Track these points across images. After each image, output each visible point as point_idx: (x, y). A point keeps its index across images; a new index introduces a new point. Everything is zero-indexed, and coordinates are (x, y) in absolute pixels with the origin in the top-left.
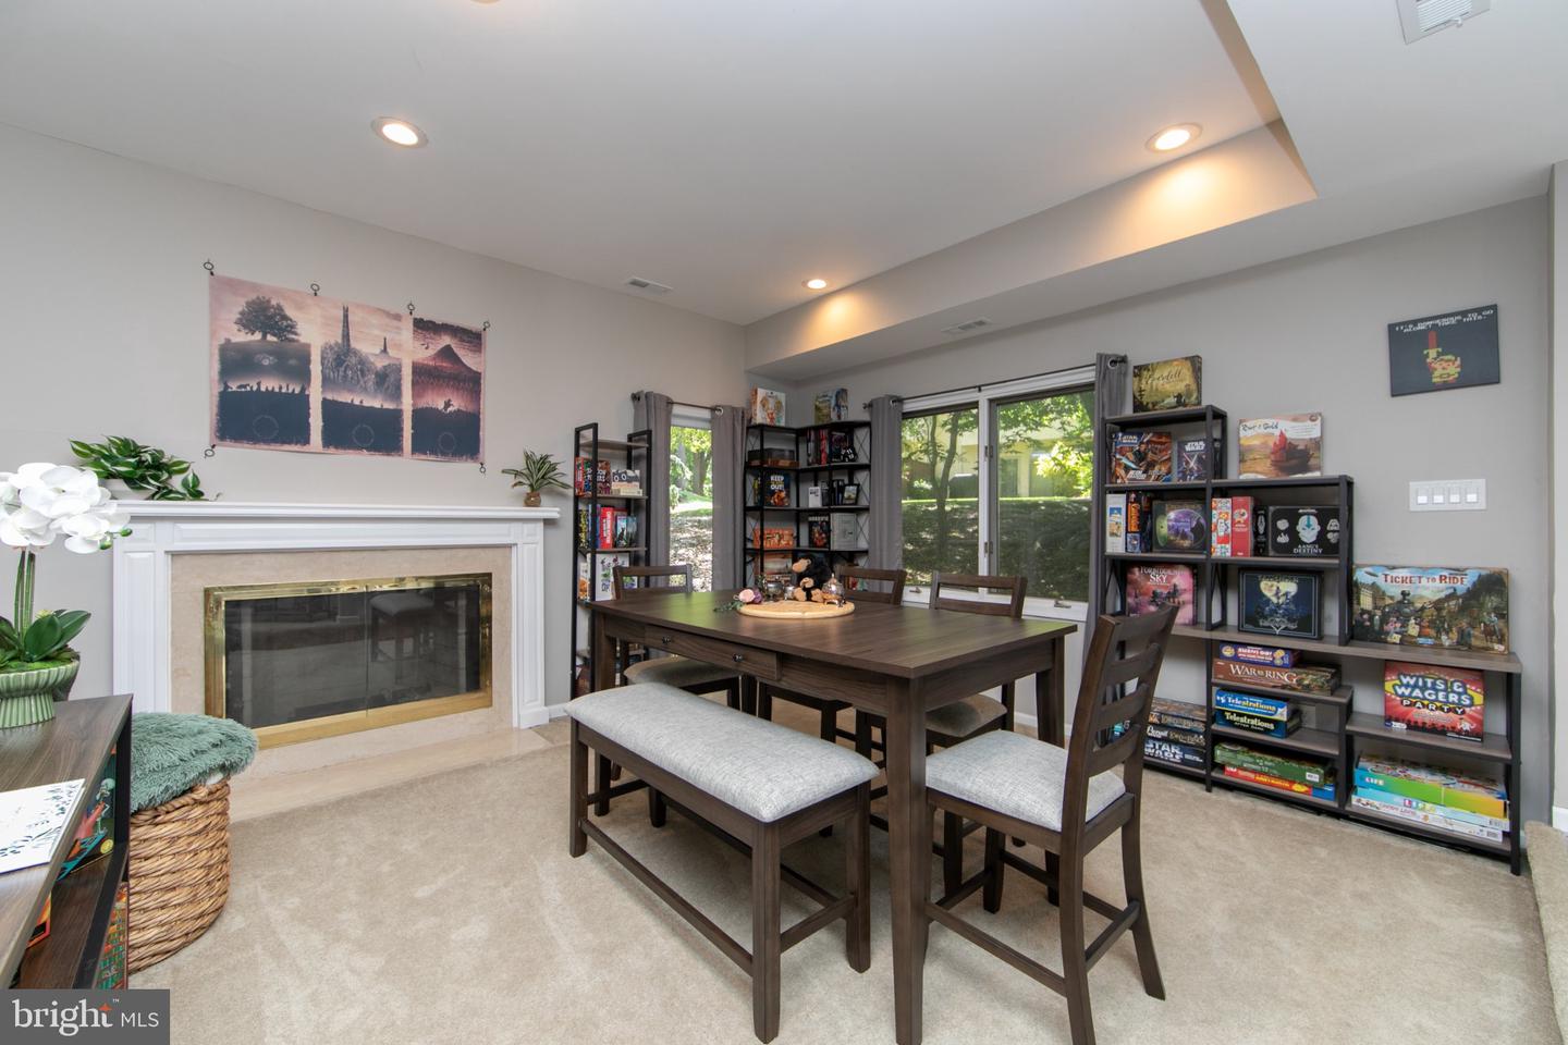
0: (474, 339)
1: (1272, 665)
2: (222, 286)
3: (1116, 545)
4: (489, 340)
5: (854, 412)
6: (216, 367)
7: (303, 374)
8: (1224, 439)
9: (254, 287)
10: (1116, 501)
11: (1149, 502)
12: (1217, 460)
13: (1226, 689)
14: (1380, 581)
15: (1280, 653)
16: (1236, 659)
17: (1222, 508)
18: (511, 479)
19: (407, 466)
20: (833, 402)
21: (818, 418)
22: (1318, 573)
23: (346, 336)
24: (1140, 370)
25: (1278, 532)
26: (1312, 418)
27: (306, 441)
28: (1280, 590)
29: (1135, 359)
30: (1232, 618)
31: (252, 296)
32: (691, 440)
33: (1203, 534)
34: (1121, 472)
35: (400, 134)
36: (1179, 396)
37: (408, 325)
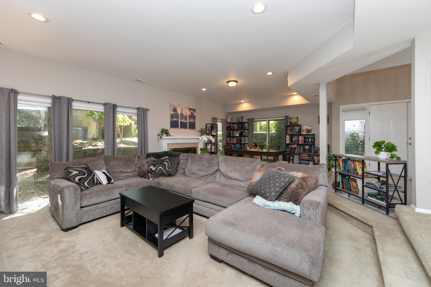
0: (194, 110)
1: (306, 156)
2: (171, 105)
3: (288, 142)
4: (196, 110)
5: (245, 120)
6: (170, 117)
7: (178, 118)
8: (301, 129)
9: (174, 106)
10: (288, 136)
11: (291, 137)
12: (300, 131)
13: (301, 160)
14: (317, 146)
15: (307, 155)
16: (302, 156)
17: (300, 137)
18: (199, 132)
19: (188, 130)
20: (241, 118)
21: (238, 121)
22: (311, 145)
23: (182, 112)
24: (290, 118)
25: (307, 140)
26: (311, 126)
27: (179, 127)
28: (307, 147)
29: (290, 117)
30: (302, 152)
31: (174, 107)
32: (220, 125)
33: (298, 140)
34: (288, 132)
35: (204, 90)
36: (295, 122)
37: (188, 109)
